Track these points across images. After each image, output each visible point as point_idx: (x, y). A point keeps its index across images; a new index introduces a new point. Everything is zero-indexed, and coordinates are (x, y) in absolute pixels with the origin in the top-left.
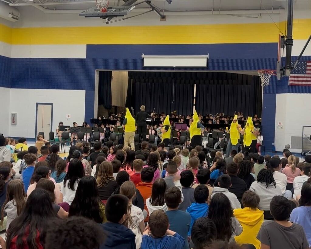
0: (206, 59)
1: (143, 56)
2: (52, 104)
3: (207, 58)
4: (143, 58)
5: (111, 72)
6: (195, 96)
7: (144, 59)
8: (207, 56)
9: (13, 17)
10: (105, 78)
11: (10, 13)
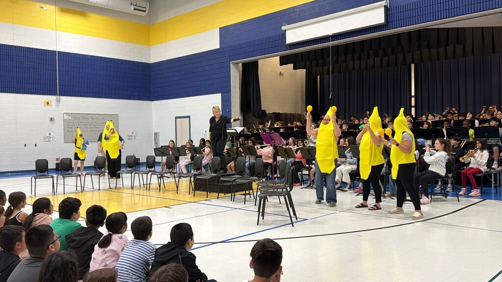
0: (383, 9)
1: (283, 28)
2: (189, 117)
3: (386, 7)
4: (285, 30)
5: (256, 63)
6: (413, 94)
7: (287, 32)
8: (383, 3)
9: (135, 9)
10: (250, 73)
11: (131, 4)
